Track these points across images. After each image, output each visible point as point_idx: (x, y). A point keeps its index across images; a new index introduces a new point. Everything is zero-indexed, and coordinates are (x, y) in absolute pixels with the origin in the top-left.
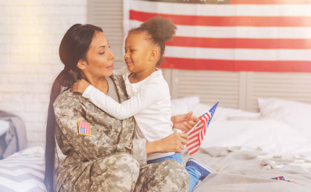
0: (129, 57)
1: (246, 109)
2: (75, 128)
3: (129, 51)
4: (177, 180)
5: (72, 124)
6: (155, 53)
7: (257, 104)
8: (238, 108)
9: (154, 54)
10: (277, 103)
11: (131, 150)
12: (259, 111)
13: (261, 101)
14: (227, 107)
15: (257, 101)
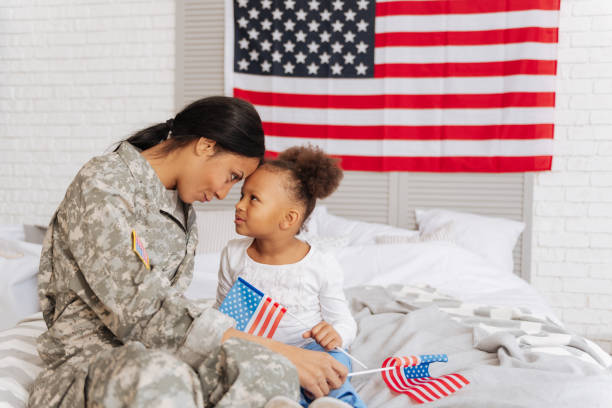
0: (244, 209)
3: (247, 199)
4: (259, 382)
6: (294, 216)
7: (415, 218)
8: (387, 223)
9: (292, 218)
10: (445, 216)
11: (192, 319)
12: (417, 228)
13: (419, 213)
14: (372, 222)
15: (414, 212)
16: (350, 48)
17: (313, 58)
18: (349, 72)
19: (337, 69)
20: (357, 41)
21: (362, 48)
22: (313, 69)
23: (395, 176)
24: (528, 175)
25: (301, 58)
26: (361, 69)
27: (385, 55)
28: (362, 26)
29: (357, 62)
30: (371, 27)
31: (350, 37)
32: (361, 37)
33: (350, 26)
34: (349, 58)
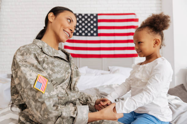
1: (105, 70)
2: (32, 79)
5: (31, 75)
7: (108, 68)
8: (102, 70)
9: (157, 42)
10: (116, 68)
12: (109, 71)
13: (110, 67)
16: (92, 29)
17: (83, 32)
18: (92, 35)
19: (89, 34)
20: (94, 28)
21: (95, 29)
22: (83, 34)
23: (104, 59)
24: (133, 58)
25: (80, 32)
26: (95, 34)
27: (100, 31)
28: (95, 24)
29: (94, 33)
30: (97, 25)
31: (92, 27)
32: (94, 27)
33: (92, 25)
34: (92, 32)
